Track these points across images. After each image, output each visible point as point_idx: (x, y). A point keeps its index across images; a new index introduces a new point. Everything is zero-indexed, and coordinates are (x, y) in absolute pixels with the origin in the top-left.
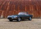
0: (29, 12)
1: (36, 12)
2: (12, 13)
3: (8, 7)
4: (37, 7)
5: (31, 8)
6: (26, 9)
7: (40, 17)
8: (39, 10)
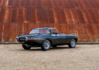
0: (66, 27)
1: (85, 28)
2: (21, 29)
3: (7, 12)
4: (84, 14)
5: (70, 17)
6: (56, 20)
7: (95, 41)
8: (90, 22)
